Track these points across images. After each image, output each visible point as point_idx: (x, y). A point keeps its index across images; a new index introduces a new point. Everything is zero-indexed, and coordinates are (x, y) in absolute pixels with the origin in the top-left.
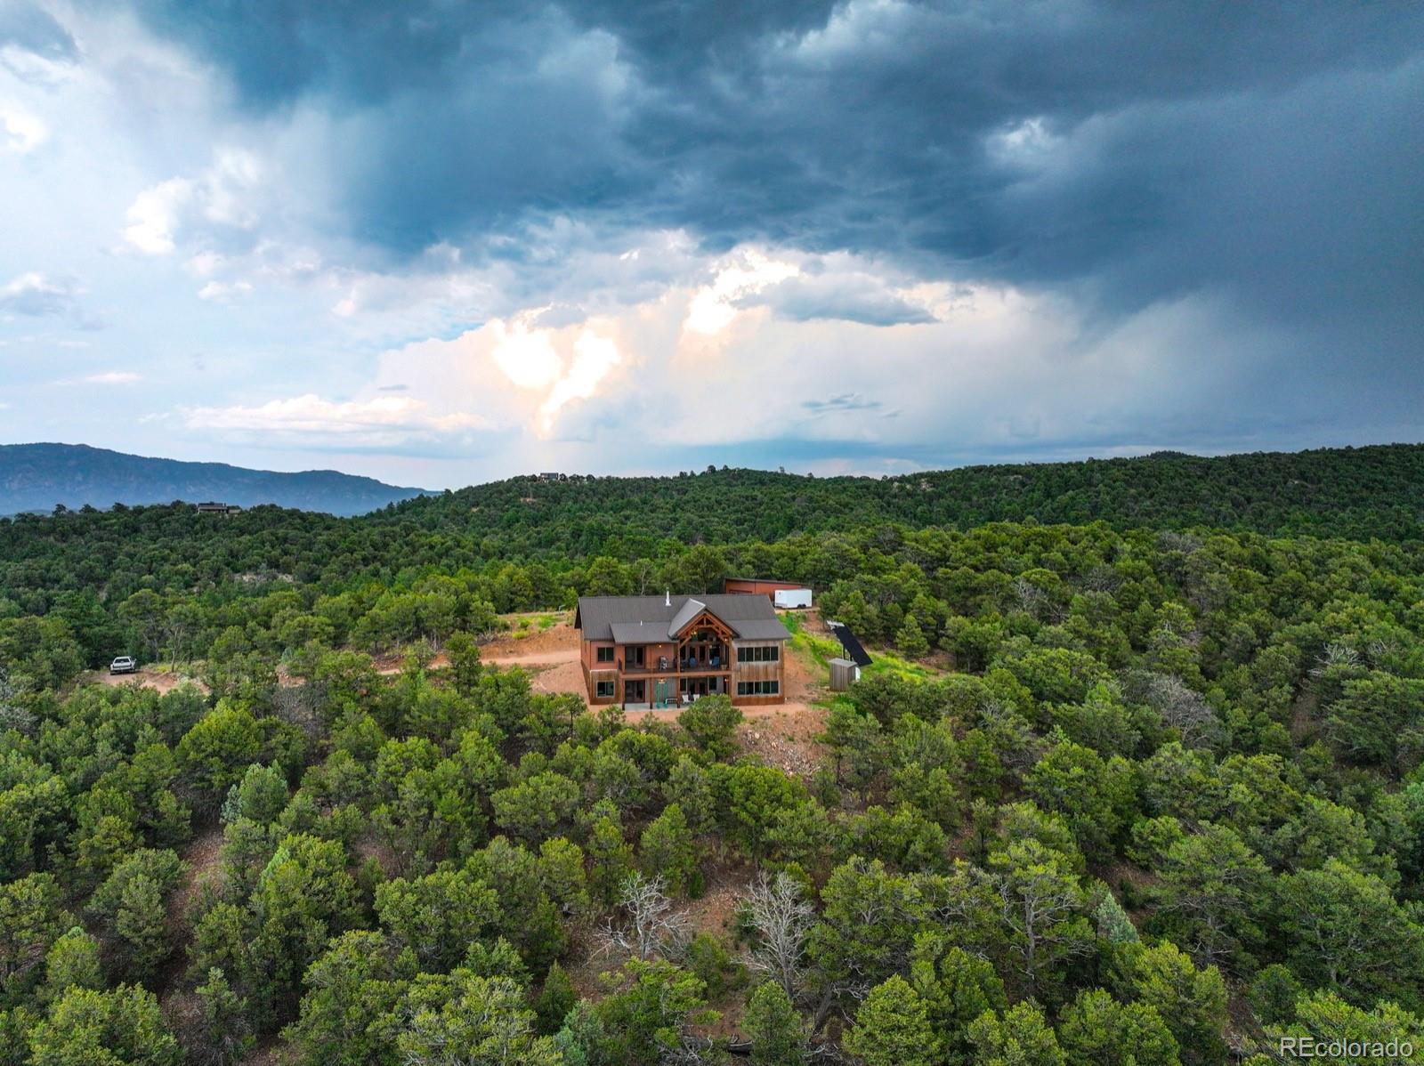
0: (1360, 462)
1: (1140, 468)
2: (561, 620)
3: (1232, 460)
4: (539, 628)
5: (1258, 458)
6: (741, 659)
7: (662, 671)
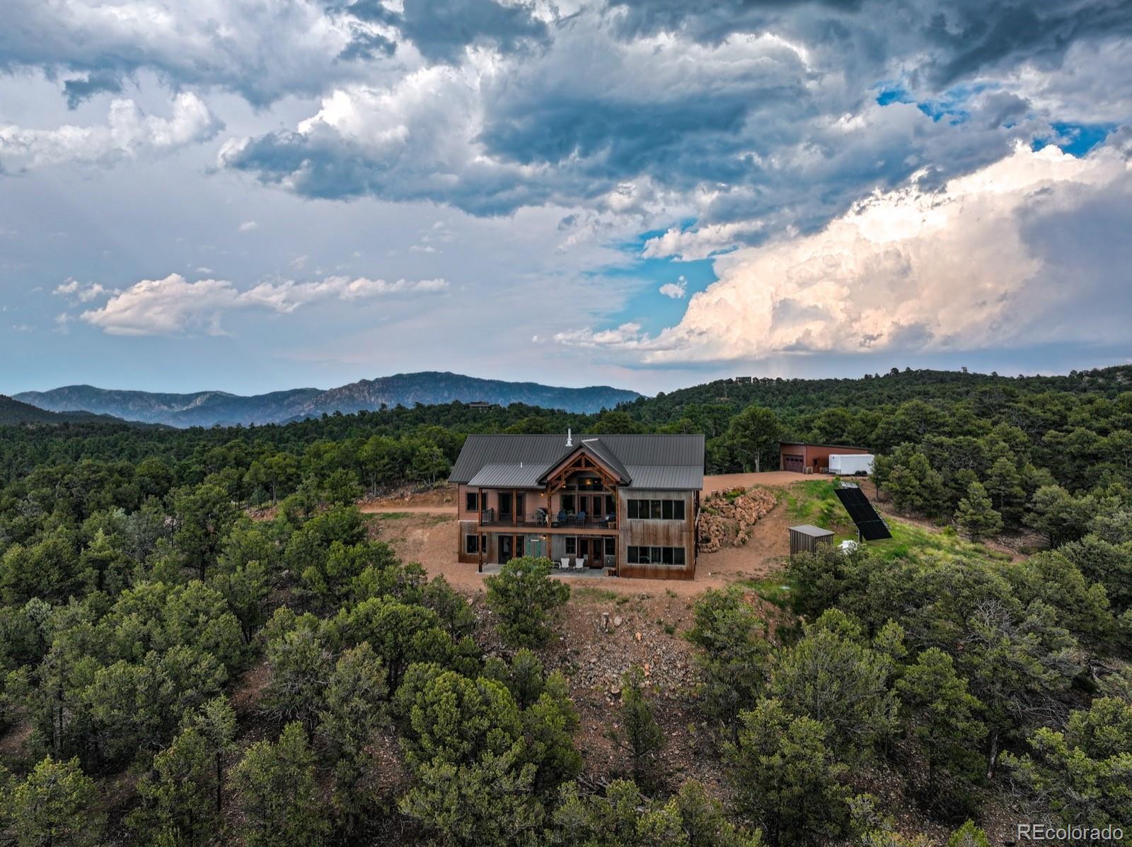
6: (632, 515)
7: (545, 525)
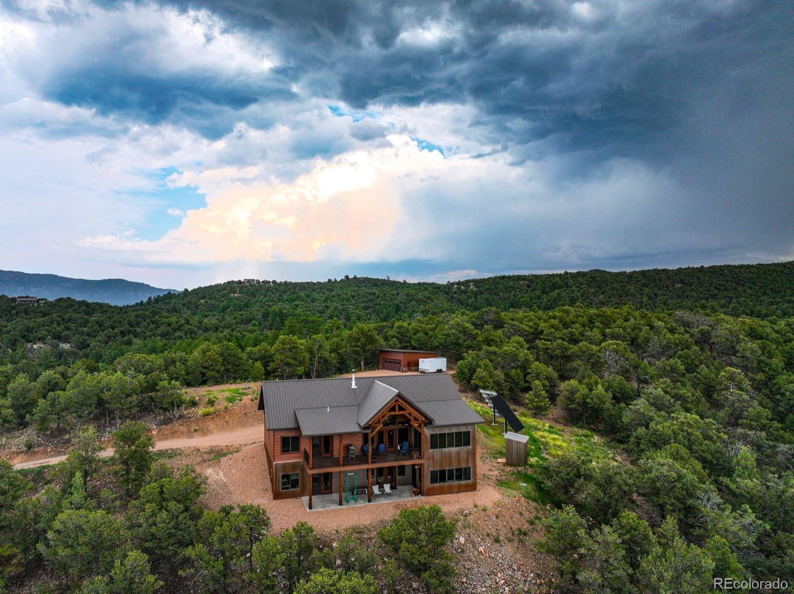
0: (710, 274)
1: (594, 277)
2: (246, 394)
3: (643, 272)
4: (225, 404)
5: (656, 271)
